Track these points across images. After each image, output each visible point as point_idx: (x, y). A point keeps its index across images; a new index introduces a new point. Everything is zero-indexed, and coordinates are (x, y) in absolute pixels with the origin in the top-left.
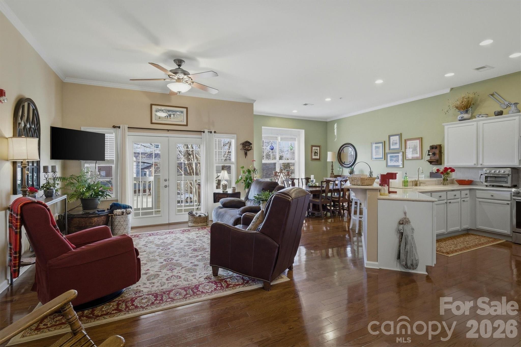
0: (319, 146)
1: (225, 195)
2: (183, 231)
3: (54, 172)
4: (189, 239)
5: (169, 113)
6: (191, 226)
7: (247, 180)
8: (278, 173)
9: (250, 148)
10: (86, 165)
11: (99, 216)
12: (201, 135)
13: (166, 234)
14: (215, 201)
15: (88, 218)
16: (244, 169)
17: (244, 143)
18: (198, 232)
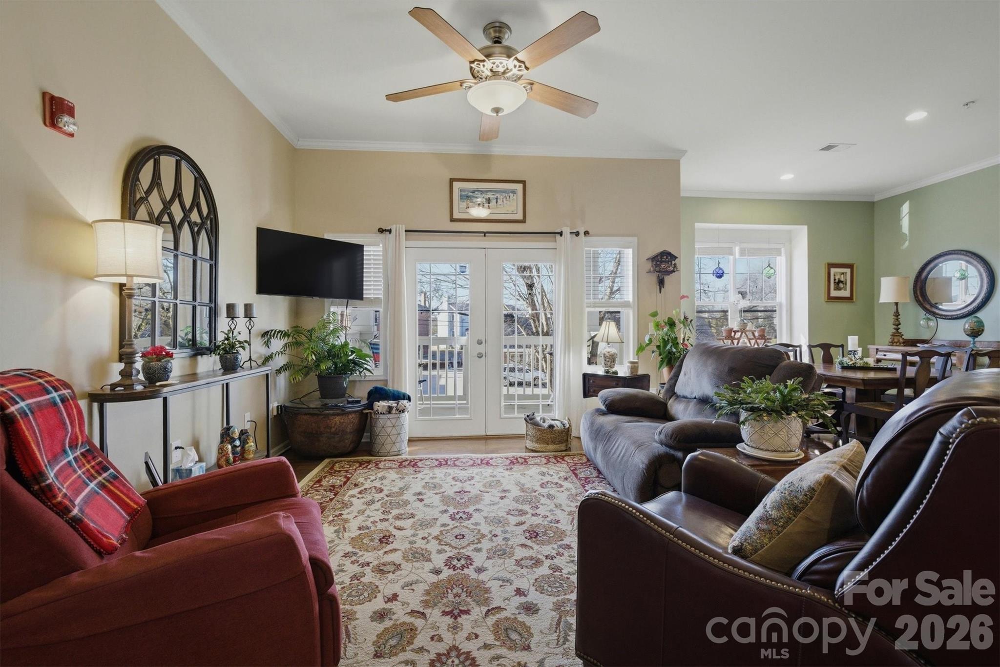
0: (850, 266)
1: (612, 380)
2: (512, 462)
3: (250, 318)
4: (522, 490)
5: (487, 197)
6: (531, 448)
7: (665, 346)
8: (735, 332)
9: (671, 268)
10: (333, 309)
11: (343, 413)
12: (556, 242)
13: (472, 465)
14: (586, 394)
15: (322, 417)
16: (658, 319)
17: (657, 256)
18: (545, 470)
